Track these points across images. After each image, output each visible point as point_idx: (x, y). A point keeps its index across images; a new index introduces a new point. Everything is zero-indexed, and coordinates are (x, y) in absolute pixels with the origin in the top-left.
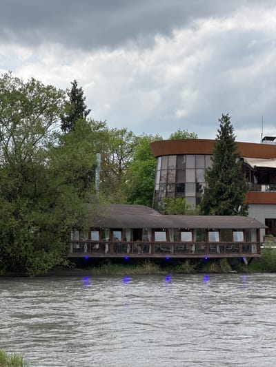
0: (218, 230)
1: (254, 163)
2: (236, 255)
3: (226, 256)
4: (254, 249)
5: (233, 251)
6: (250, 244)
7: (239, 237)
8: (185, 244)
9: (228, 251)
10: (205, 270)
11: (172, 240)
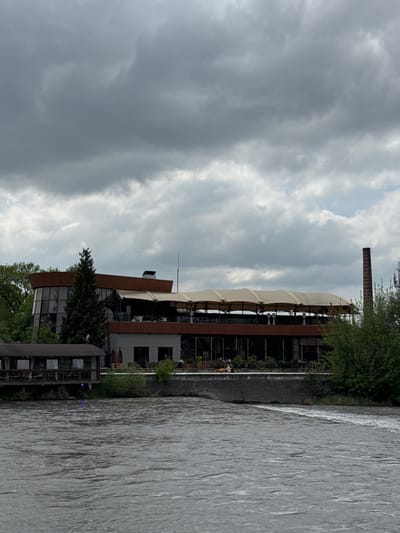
0: (58, 358)
1: (124, 295)
2: (75, 382)
3: (64, 382)
4: (93, 376)
5: (72, 378)
6: (90, 371)
7: (79, 364)
8: (22, 372)
9: (66, 378)
10: (43, 396)
11: (8, 368)
